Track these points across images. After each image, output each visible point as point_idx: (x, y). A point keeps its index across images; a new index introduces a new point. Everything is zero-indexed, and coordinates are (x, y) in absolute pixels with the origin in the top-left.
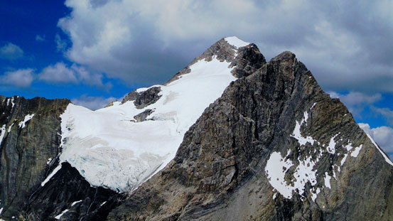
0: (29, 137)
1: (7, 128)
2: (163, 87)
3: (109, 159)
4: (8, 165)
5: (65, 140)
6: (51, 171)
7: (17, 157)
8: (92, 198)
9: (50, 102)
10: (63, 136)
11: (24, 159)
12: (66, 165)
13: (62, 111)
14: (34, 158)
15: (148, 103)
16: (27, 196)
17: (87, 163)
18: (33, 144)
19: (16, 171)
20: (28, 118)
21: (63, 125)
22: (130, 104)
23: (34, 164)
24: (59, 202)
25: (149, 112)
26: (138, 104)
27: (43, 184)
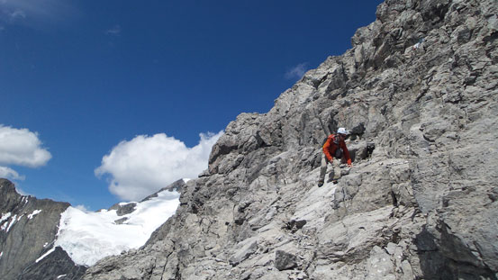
0: (34, 226)
1: (17, 217)
2: (138, 204)
3: (93, 247)
4: (12, 244)
5: (61, 231)
6: (46, 251)
7: (21, 239)
8: (74, 274)
9: (56, 203)
10: (60, 228)
11: (26, 241)
12: (59, 249)
13: (63, 211)
14: (35, 241)
15: (126, 213)
16: (22, 269)
17: (76, 248)
18: (36, 231)
19: (18, 249)
20: (36, 212)
21: (62, 221)
22: (114, 212)
23: (33, 245)
24: (48, 275)
25: (126, 219)
26: (119, 213)
27: (37, 261)
